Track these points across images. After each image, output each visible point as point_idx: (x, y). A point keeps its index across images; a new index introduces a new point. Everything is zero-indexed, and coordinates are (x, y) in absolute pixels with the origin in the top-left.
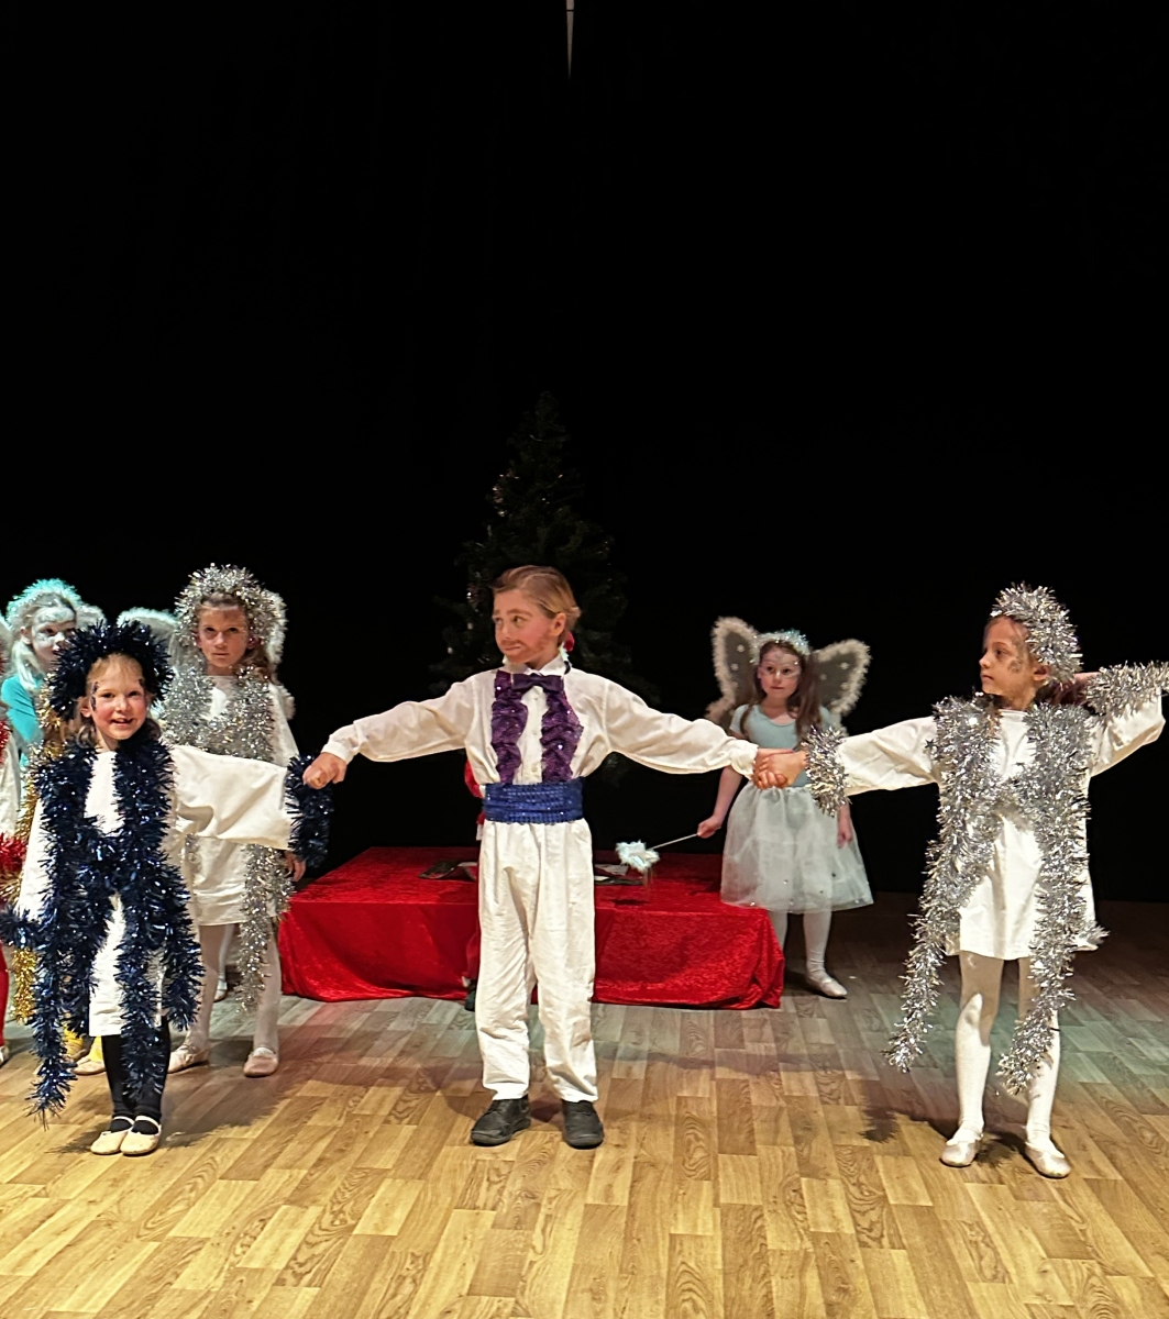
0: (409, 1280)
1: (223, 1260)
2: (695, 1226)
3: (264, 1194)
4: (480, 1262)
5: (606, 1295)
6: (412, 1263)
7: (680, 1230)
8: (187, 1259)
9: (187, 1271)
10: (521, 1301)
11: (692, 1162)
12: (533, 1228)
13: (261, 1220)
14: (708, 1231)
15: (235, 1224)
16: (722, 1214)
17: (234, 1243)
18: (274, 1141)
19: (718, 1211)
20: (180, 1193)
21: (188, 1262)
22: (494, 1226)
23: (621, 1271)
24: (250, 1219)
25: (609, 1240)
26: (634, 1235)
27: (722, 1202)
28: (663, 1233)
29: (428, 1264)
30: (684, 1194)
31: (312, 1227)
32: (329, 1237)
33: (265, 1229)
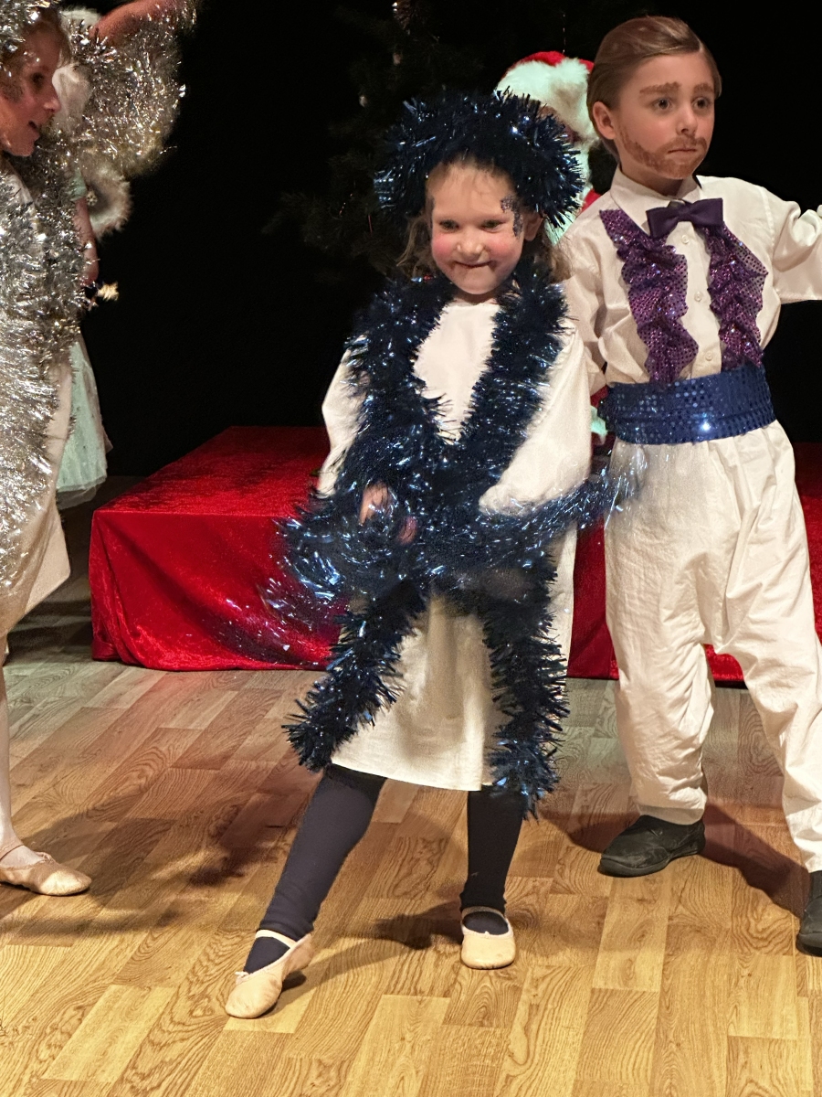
1: (19, 1069)
2: (769, 1024)
4: (427, 1076)
6: (320, 1075)
7: (746, 1029)
11: (761, 926)
12: (510, 1025)
13: (79, 1008)
14: (790, 1032)
15: (37, 1013)
16: (811, 1008)
17: (37, 1041)
19: (804, 1002)
22: (448, 1020)
24: (61, 1005)
25: (632, 1043)
26: (671, 1038)
27: (811, 987)
28: (718, 1035)
29: (345, 1078)
30: (750, 975)
31: (160, 1018)
32: (186, 1035)
33: (84, 1022)
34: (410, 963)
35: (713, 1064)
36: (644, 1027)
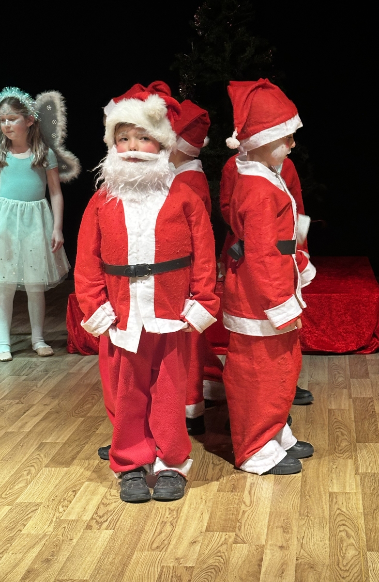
0: (168, 524)
1: (51, 516)
2: (345, 487)
3: (74, 475)
4: (212, 512)
5: (292, 530)
6: (170, 514)
7: (336, 490)
8: (29, 516)
9: (30, 523)
10: (239, 534)
11: (340, 449)
12: (243, 491)
13: (74, 491)
14: (352, 489)
15: (57, 493)
16: (361, 479)
17: (58, 505)
18: (77, 443)
19: (358, 477)
20: (21, 476)
21: (31, 517)
22: (219, 490)
23: (300, 515)
24: (66, 490)
25: (291, 497)
26: (307, 493)
27: (360, 471)
28: (325, 492)
29: (180, 514)
30: (336, 468)
31: (106, 494)
32: (116, 500)
33: (76, 497)
34: (203, 469)
35: (323, 503)
36: (296, 490)
